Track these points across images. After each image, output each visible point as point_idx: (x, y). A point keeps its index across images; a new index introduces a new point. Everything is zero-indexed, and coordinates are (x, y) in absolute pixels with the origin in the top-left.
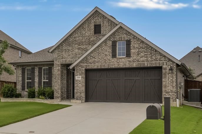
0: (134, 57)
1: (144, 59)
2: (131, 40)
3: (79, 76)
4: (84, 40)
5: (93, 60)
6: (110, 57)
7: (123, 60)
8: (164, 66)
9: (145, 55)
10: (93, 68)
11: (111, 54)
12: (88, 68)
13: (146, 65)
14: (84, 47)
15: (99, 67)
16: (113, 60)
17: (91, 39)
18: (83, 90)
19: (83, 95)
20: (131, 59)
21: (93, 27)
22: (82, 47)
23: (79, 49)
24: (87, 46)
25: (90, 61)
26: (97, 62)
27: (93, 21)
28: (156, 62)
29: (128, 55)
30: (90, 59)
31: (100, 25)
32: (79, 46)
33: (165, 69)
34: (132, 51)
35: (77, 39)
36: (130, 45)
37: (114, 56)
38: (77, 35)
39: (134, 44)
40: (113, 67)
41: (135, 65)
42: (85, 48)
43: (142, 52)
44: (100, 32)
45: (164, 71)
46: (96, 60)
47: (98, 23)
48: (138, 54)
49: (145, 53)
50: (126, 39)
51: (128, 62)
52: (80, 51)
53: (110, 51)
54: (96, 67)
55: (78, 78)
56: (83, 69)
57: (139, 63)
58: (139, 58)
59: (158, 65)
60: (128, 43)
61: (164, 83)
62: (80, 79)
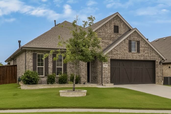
0: (142, 53)
1: (147, 55)
2: (140, 41)
3: (106, 64)
4: (106, 36)
5: (116, 52)
6: (127, 52)
7: (135, 54)
8: (157, 60)
9: (147, 52)
10: (116, 58)
11: (128, 50)
12: (113, 58)
13: (148, 59)
14: (107, 41)
15: (121, 58)
16: (129, 54)
17: (112, 36)
18: (109, 76)
19: (109, 79)
20: (140, 54)
21: (113, 27)
22: (105, 41)
23: (102, 42)
24: (109, 41)
25: (114, 53)
26: (119, 54)
27: (113, 22)
28: (153, 57)
29: (138, 51)
30: (114, 51)
31: (118, 27)
32: (103, 40)
33: (157, 62)
34: (141, 49)
35: (101, 34)
36: (140, 45)
37: (130, 51)
38: (100, 31)
39: (142, 44)
40: (130, 59)
41: (142, 58)
42: (107, 43)
43: (146, 50)
44: (118, 32)
45: (156, 63)
46: (118, 52)
47: (116, 25)
48: (144, 51)
49: (148, 51)
50: (137, 40)
51: (138, 56)
52: (103, 44)
53: (128, 47)
54: (118, 58)
55: (105, 66)
56: (109, 59)
57: (144, 57)
58: (144, 54)
59: (154, 60)
60: (138, 43)
61: (156, 71)
62: (107, 66)
